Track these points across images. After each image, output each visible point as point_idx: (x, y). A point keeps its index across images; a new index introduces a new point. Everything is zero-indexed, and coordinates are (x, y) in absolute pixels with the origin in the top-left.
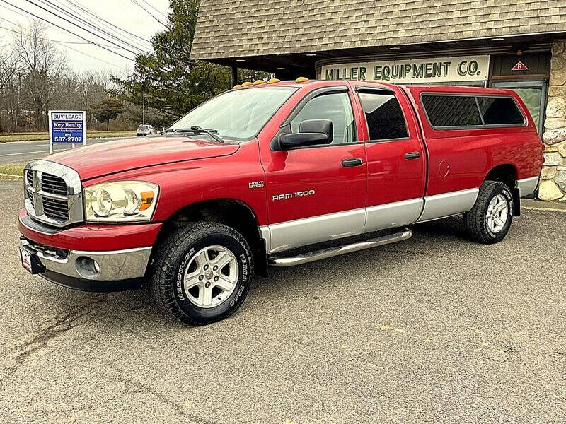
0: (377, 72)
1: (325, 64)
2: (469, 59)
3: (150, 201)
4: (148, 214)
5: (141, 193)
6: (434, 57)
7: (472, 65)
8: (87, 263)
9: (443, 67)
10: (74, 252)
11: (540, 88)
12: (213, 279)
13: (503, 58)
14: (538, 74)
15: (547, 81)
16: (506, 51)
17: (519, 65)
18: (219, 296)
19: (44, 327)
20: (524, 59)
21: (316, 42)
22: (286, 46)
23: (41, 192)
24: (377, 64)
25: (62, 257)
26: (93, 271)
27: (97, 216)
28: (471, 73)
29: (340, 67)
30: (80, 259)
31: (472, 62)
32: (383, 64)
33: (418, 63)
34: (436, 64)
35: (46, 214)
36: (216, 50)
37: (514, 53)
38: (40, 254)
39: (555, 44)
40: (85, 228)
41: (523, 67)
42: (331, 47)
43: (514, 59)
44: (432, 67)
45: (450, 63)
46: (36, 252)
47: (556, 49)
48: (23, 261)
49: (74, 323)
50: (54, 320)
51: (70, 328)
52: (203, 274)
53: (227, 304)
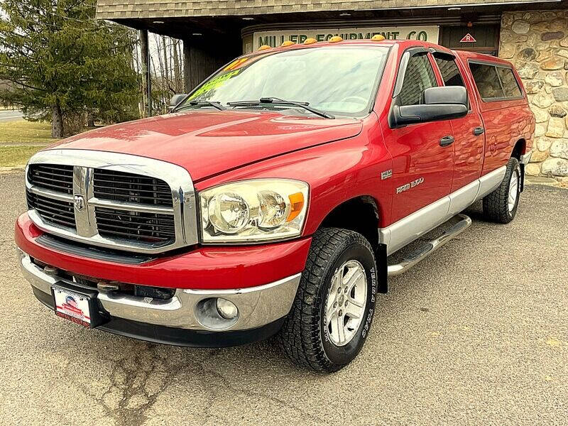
1: (257, 30)
2: (418, 29)
6: (381, 26)
7: (421, 36)
9: (391, 37)
10: (189, 291)
13: (452, 28)
14: (486, 46)
17: (468, 37)
20: (473, 31)
22: (222, 6)
23: (94, 200)
24: (320, 32)
30: (203, 302)
31: (421, 32)
32: (326, 32)
33: (364, 32)
35: (101, 233)
37: (464, 24)
38: (103, 297)
39: (504, 16)
40: (198, 254)
41: (471, 39)
42: (277, 10)
43: (463, 30)
45: (398, 33)
46: (97, 293)
47: (506, 22)
48: (56, 307)
49: (151, 390)
50: (114, 388)
51: (152, 400)
52: (337, 300)
53: (358, 336)
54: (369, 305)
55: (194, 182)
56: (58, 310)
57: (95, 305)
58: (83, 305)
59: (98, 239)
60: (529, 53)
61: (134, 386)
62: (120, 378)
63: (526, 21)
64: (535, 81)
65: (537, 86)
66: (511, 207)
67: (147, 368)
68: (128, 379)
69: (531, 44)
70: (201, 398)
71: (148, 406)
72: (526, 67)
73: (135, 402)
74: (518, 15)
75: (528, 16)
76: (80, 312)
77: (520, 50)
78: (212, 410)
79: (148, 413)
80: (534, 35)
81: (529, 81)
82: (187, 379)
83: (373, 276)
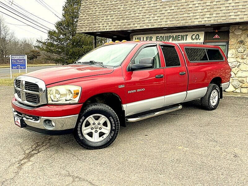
0: (157, 38)
1: (134, 35)
2: (196, 33)
3: (77, 94)
4: (77, 100)
5: (74, 91)
6: (181, 32)
7: (197, 36)
8: (49, 123)
9: (185, 37)
10: (42, 117)
11: (225, 46)
12: (98, 129)
13: (210, 33)
14: (224, 39)
15: (228, 43)
16: (211, 30)
17: (216, 36)
18: (103, 136)
19: (27, 152)
20: (218, 33)
21: (132, 26)
22: (119, 27)
23: (25, 90)
24: (157, 35)
25: (36, 120)
26: (51, 126)
27: (52, 101)
28: (197, 39)
29: (141, 36)
30: (46, 121)
32: (160, 35)
33: (174, 35)
34: (182, 35)
35: (27, 100)
36: (88, 28)
37: (214, 31)
38: (24, 119)
39: (231, 28)
40: (47, 107)
41: (218, 37)
42: (138, 28)
43: (214, 34)
44: (180, 37)
45: (188, 35)
46: (23, 117)
47: (231, 29)
49: (40, 150)
50: (31, 149)
52: (93, 127)
53: (106, 140)
54: (112, 130)
55: (46, 85)
57: (22, 121)
58: (19, 121)
59: (26, 102)
60: (242, 42)
61: (37, 149)
62: (34, 146)
63: (241, 29)
64: (244, 53)
65: (245, 55)
67: (44, 145)
68: (36, 147)
69: (242, 38)
71: (37, 153)
72: (240, 48)
73: (34, 152)
74: (237, 27)
75: (241, 27)
76: (19, 123)
77: (238, 41)
78: (53, 156)
79: (35, 155)
80: (244, 35)
81: (242, 54)
82: (53, 148)
83: (112, 120)
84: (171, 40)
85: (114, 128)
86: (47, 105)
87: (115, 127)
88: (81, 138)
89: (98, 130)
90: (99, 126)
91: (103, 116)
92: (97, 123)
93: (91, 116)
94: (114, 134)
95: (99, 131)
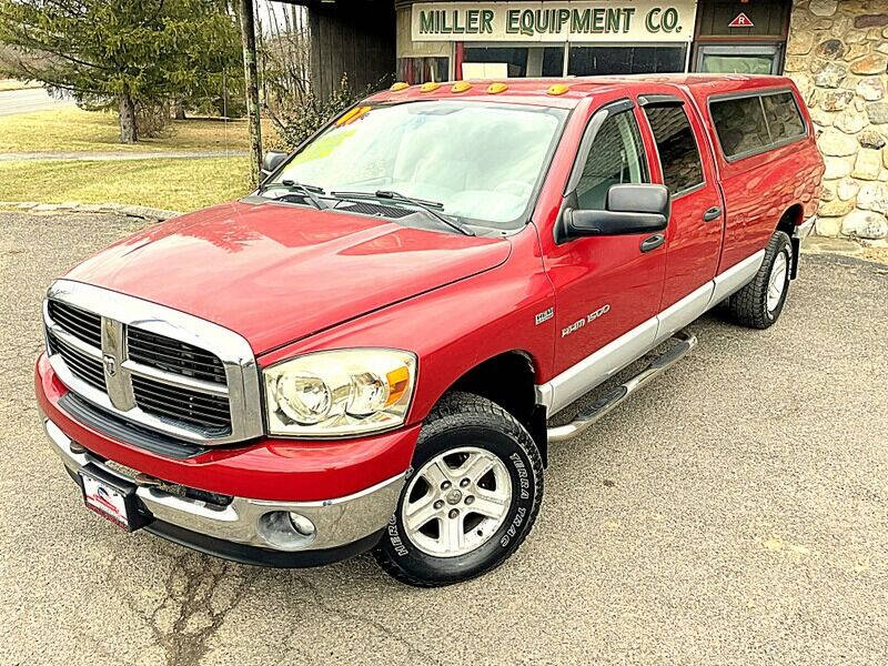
0: (511, 20)
2: (664, 4)
3: (401, 387)
5: (388, 375)
7: (669, 17)
8: (279, 518)
9: (622, 17)
10: (249, 501)
11: (771, 57)
14: (768, 33)
15: (782, 47)
17: (741, 19)
18: (478, 528)
20: (749, 9)
23: (131, 365)
24: (512, 6)
25: (215, 504)
26: (288, 530)
28: (668, 29)
29: (448, 7)
30: (269, 514)
31: (668, 11)
32: (522, 6)
33: (581, 7)
34: (611, 10)
35: (141, 407)
38: (143, 493)
43: (734, 9)
44: (604, 16)
45: (634, 10)
46: (135, 487)
48: (85, 496)
49: (217, 606)
50: (170, 601)
51: (217, 621)
52: (442, 498)
53: (494, 543)
54: (516, 502)
55: (256, 356)
56: (89, 501)
57: (133, 502)
58: (118, 502)
59: (137, 415)
60: (833, 47)
61: (197, 598)
62: (179, 586)
64: (839, 91)
65: (843, 99)
66: (771, 304)
67: (216, 570)
68: (189, 586)
69: (837, 33)
70: (282, 620)
71: (211, 630)
72: (828, 69)
73: (195, 623)
76: (115, 509)
77: (821, 42)
78: (293, 641)
79: (211, 641)
80: (844, 19)
81: (831, 91)
82: (268, 589)
83: (520, 465)
84: (566, 26)
85: (525, 495)
86: (266, 440)
87: (531, 490)
88: (402, 551)
89: (460, 505)
90: (466, 492)
91: (483, 453)
92: (456, 484)
93: (439, 459)
94: (525, 519)
95: (465, 510)
